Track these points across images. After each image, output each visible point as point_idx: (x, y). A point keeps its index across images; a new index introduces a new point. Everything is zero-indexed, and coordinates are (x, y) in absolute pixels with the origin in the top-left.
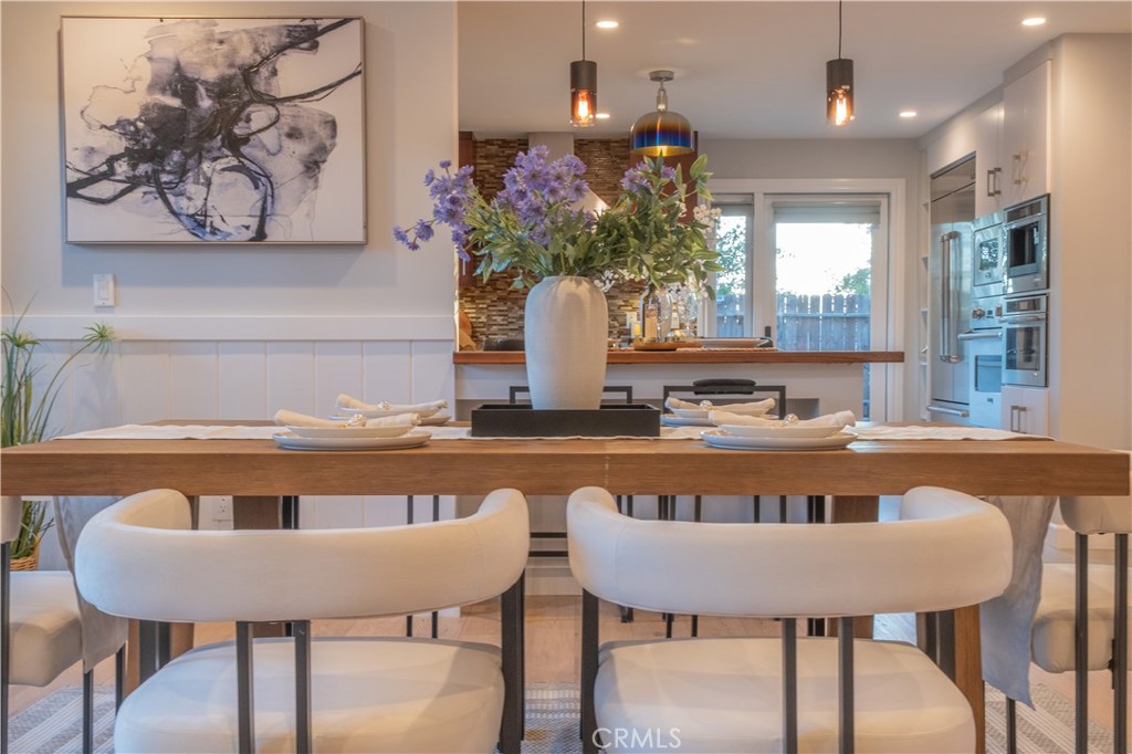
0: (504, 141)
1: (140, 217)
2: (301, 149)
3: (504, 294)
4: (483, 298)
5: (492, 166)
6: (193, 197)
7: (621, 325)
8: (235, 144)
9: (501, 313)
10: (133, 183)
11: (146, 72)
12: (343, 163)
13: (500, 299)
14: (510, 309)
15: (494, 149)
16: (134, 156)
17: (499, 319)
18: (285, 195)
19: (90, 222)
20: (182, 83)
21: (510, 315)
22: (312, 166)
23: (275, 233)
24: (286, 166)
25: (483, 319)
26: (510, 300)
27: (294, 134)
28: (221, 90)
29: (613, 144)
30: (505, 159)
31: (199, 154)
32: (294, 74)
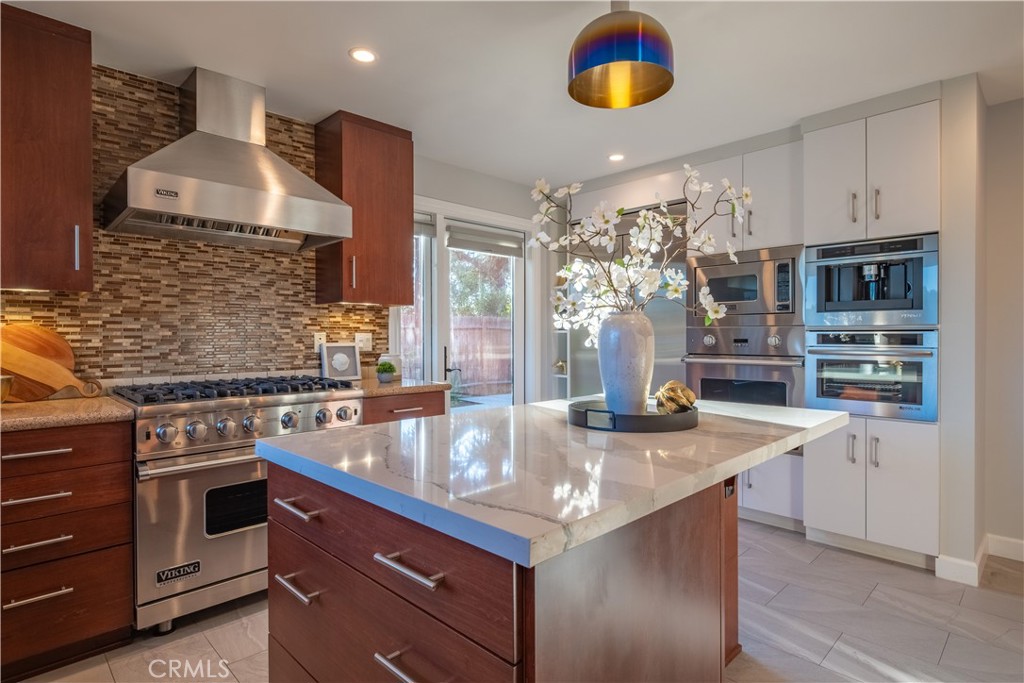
0: (133, 77)
3: (136, 305)
4: (97, 310)
5: (113, 110)
7: (307, 348)
9: (129, 333)
13: (126, 312)
14: (145, 328)
15: (115, 84)
17: (126, 343)
21: (147, 336)
25: (96, 342)
26: (147, 314)
29: (295, 127)
30: (135, 104)
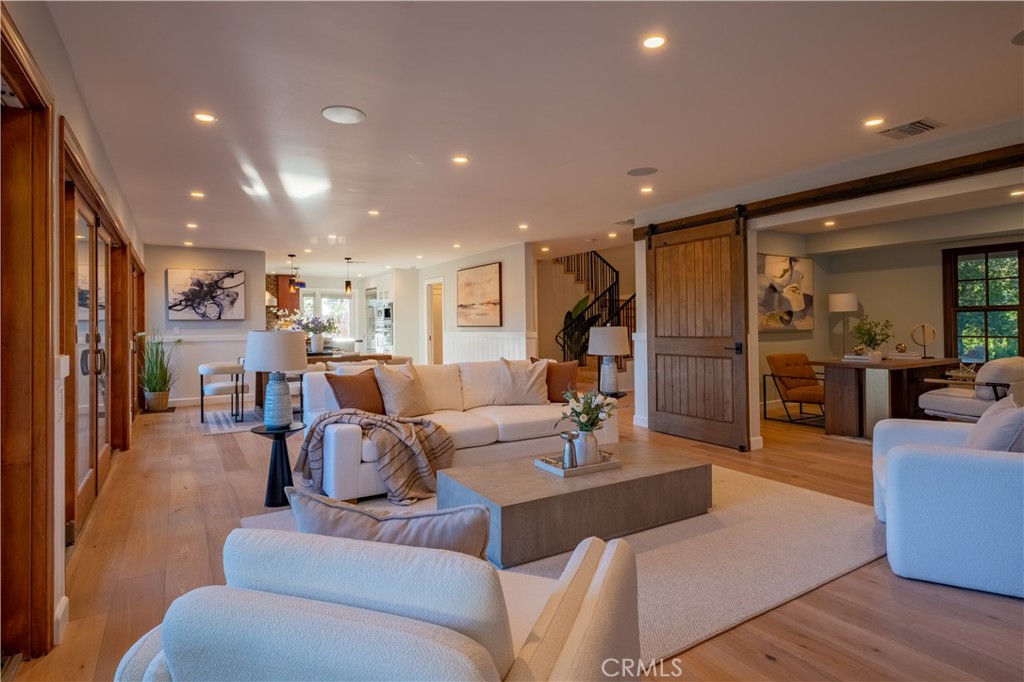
1: (189, 314)
2: (230, 299)
6: (202, 309)
8: (213, 298)
10: (186, 306)
11: (190, 282)
12: (240, 303)
16: (186, 300)
18: (226, 309)
19: (173, 315)
20: (199, 284)
22: (232, 303)
23: (223, 317)
24: (226, 302)
27: (228, 296)
28: (210, 286)
31: (204, 300)
32: (228, 283)
